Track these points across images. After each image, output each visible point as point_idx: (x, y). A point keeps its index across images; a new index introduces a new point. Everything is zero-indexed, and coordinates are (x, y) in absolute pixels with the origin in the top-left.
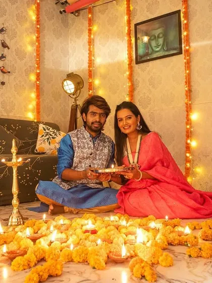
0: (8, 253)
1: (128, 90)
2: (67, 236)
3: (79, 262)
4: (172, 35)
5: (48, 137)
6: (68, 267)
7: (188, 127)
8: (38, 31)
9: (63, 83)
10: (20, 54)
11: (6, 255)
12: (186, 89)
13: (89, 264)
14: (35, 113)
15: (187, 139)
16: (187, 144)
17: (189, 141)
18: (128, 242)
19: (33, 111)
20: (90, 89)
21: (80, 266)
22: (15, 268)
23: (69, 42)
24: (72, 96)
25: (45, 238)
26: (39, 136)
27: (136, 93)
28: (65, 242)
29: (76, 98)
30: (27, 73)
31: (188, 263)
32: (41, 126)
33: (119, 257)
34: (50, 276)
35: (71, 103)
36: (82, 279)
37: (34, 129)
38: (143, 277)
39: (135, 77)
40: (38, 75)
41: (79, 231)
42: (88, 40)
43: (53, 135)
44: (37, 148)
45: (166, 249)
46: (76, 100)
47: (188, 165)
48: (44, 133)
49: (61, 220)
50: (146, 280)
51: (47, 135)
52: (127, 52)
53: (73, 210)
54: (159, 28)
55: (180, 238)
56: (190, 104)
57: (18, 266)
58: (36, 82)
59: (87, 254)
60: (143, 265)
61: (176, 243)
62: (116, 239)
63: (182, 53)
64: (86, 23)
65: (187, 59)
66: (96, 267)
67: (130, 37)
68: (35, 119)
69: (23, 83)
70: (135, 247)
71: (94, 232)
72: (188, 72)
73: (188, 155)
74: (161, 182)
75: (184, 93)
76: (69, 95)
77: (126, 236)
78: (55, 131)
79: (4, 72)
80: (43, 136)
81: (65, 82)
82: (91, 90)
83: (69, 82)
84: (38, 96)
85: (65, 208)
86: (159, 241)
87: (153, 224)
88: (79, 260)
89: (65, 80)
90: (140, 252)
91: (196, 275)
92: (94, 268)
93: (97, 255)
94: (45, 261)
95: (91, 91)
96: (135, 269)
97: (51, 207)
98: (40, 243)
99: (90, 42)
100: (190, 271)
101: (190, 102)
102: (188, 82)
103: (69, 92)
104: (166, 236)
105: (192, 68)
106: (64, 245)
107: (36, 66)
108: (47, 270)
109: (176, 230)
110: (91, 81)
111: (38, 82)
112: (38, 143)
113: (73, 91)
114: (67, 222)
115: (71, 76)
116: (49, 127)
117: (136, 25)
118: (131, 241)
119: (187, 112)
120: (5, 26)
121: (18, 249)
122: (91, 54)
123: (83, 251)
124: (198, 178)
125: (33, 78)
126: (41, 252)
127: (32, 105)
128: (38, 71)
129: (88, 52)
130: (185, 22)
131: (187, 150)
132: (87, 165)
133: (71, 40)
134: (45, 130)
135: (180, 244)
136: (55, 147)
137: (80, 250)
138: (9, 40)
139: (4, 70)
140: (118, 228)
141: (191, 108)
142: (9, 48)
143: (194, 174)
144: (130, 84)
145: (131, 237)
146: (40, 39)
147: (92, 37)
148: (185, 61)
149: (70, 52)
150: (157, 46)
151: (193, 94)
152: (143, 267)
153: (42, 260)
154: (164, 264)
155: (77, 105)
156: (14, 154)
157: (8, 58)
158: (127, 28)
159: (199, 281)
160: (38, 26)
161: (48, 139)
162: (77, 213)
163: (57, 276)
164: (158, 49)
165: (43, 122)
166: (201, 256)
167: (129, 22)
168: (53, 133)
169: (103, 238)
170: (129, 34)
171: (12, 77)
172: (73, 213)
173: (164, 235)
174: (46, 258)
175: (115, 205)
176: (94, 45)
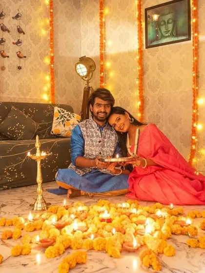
0: (41, 241)
1: (138, 73)
2: (87, 225)
3: (99, 250)
4: (181, 21)
5: (63, 119)
6: (90, 255)
7: (195, 111)
8: (51, 15)
9: (76, 67)
10: (35, 39)
11: (40, 243)
12: (194, 75)
13: (107, 252)
14: (50, 95)
15: (193, 123)
16: (194, 128)
17: (195, 125)
18: (138, 232)
19: (48, 93)
20: (101, 71)
21: (100, 253)
22: (48, 256)
23: (81, 24)
24: (84, 78)
25: (69, 226)
26: (55, 118)
27: (145, 76)
28: (86, 231)
29: (88, 80)
30: (42, 57)
31: (187, 253)
32: (56, 109)
33: (131, 248)
34: (77, 264)
35: (84, 85)
36: (102, 267)
37: (49, 112)
38: (151, 266)
39: (145, 61)
40: (52, 59)
41: (96, 220)
42: (99, 23)
43: (68, 117)
44: (53, 130)
45: (170, 238)
46: (88, 83)
47: (194, 147)
48: (59, 115)
49: (80, 207)
50: (153, 269)
51: (62, 117)
52: (137, 37)
53: (89, 193)
54: (169, 13)
55: (182, 229)
56: (197, 90)
57: (50, 254)
58: (50, 65)
59: (105, 244)
60: (151, 256)
61: (179, 233)
62: (128, 229)
63: (190, 40)
64: (98, 6)
65: (196, 46)
66: (113, 256)
67: (140, 22)
68: (50, 100)
69: (38, 67)
70: (144, 238)
71: (109, 221)
72: (195, 58)
73: (194, 138)
74: (165, 169)
75: (191, 79)
76: (82, 77)
77: (137, 225)
78: (70, 114)
79: (20, 57)
80: (58, 118)
81: (78, 65)
82: (103, 72)
83: (82, 66)
84: (52, 79)
85: (82, 191)
86: (164, 232)
87: (159, 213)
88: (98, 249)
89: (78, 63)
90: (148, 242)
91: (193, 265)
92: (111, 256)
93: (114, 246)
94: (71, 248)
95: (102, 74)
96: (144, 260)
97: (70, 192)
98: (65, 231)
99: (102, 25)
100: (189, 261)
101: (197, 88)
102: (196, 69)
103: (81, 74)
104: (170, 227)
105: (200, 54)
106: (85, 233)
107: (50, 50)
108: (75, 260)
109: (179, 220)
110: (102, 63)
111: (52, 66)
112: (54, 125)
113: (85, 74)
114: (85, 208)
115: (83, 60)
116: (64, 110)
117: (146, 10)
118: (141, 231)
119: (194, 97)
120: (20, 12)
121: (48, 237)
122: (102, 37)
123: (102, 242)
124: (203, 159)
125: (47, 61)
126: (68, 241)
127: (47, 87)
128: (52, 55)
129: (100, 35)
130: (195, 9)
131: (192, 134)
132: (97, 152)
133: (83, 22)
134: (60, 113)
135: (183, 234)
136: (70, 129)
137: (100, 241)
138: (24, 25)
139: (20, 55)
140: (129, 215)
141: (197, 94)
142: (24, 34)
143: (199, 156)
144: (140, 68)
145: (141, 227)
146: (53, 23)
147: (104, 20)
148: (193, 48)
149: (82, 33)
150: (167, 32)
151: (200, 80)
152: (151, 259)
153: (69, 248)
154: (167, 254)
155: (89, 88)
156: (38, 149)
157: (24, 43)
158: (137, 13)
159: (195, 271)
160: (52, 11)
161: (63, 121)
162: (93, 196)
163: (83, 263)
164: (167, 35)
165: (58, 105)
166: (198, 247)
167: (140, 6)
168: (68, 115)
169: (117, 227)
170: (139, 19)
171: (28, 61)
172: (89, 197)
173: (168, 225)
174: (72, 246)
175: (126, 190)
176: (105, 28)
